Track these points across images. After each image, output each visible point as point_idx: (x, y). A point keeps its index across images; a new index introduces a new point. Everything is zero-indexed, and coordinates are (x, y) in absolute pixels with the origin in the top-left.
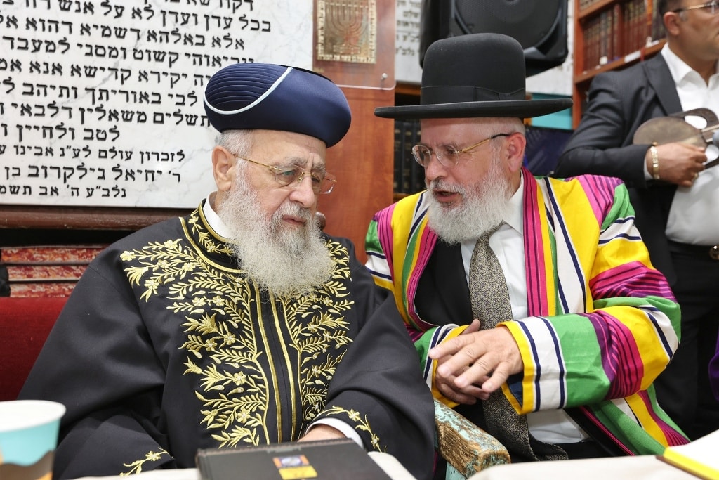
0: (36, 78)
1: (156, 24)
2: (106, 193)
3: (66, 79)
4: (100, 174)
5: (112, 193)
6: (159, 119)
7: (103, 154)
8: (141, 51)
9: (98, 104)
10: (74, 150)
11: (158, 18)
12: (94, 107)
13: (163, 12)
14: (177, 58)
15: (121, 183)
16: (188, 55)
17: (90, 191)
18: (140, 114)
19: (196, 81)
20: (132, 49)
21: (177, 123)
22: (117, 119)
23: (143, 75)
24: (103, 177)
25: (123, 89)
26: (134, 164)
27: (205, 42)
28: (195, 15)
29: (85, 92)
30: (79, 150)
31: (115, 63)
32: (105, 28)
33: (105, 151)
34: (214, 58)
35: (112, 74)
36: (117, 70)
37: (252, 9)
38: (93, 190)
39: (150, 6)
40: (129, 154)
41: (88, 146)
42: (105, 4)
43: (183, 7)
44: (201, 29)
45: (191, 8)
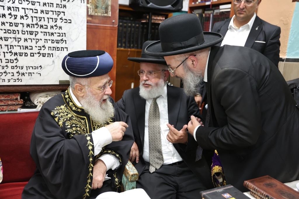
1: (29, 21)
2: (15, 80)
4: (12, 74)
5: (17, 81)
6: (32, 55)
7: (13, 68)
8: (24, 31)
9: (10, 50)
10: (2, 66)
11: (30, 19)
12: (8, 52)
13: (32, 17)
14: (38, 33)
15: (20, 77)
16: (42, 32)
17: (9, 80)
18: (26, 53)
19: (45, 41)
20: (21, 30)
21: (39, 56)
22: (17, 56)
23: (26, 40)
24: (13, 75)
25: (19, 45)
26: (24, 70)
27: (48, 27)
28: (44, 18)
29: (5, 46)
30: (4, 67)
31: (15, 36)
32: (10, 23)
33: (14, 67)
34: (51, 33)
35: (14, 40)
36: (16, 38)
37: (64, 15)
38: (10, 80)
39: (27, 15)
40: (22, 67)
41: (7, 65)
42: (10, 14)
43: (39, 15)
44: (46, 23)
45: (42, 15)
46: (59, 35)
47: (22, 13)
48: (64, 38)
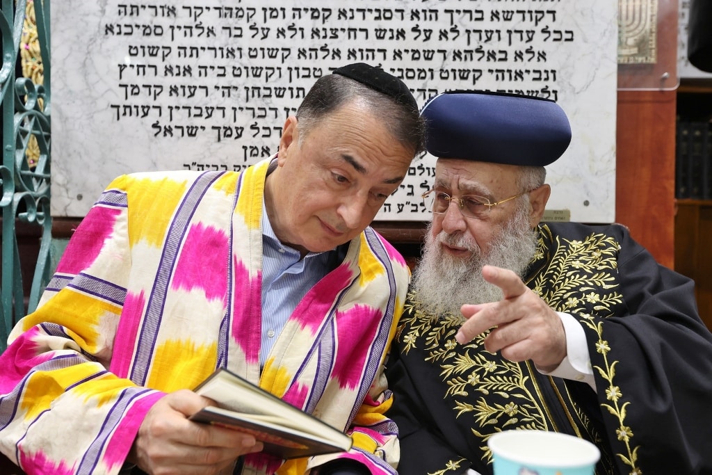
1: (461, 44)
2: (414, 208)
4: (410, 190)
5: (420, 208)
7: (412, 171)
8: (447, 71)
11: (463, 37)
13: (468, 31)
14: (481, 75)
16: (491, 71)
17: (401, 207)
20: (439, 69)
24: (411, 194)
27: (508, 57)
28: (498, 31)
31: (424, 85)
32: (415, 52)
33: (414, 169)
34: (516, 72)
35: (421, 95)
36: (425, 90)
37: (554, 19)
38: (403, 205)
39: (456, 26)
42: (415, 29)
43: (487, 25)
44: (503, 45)
45: (495, 25)
46: (537, 75)
47: (443, 23)
48: (552, 86)
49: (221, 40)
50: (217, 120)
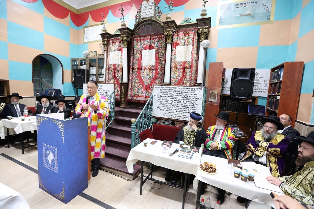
0: (177, 109)
1: (187, 104)
3: (180, 109)
4: (182, 117)
6: (187, 113)
9: (182, 111)
19: (190, 109)
22: (184, 113)
26: (185, 117)
30: (180, 115)
31: (184, 108)
37: (196, 103)
42: (183, 103)
43: (190, 103)
46: (194, 108)
47: (186, 102)
49: (166, 102)
50: (166, 109)
